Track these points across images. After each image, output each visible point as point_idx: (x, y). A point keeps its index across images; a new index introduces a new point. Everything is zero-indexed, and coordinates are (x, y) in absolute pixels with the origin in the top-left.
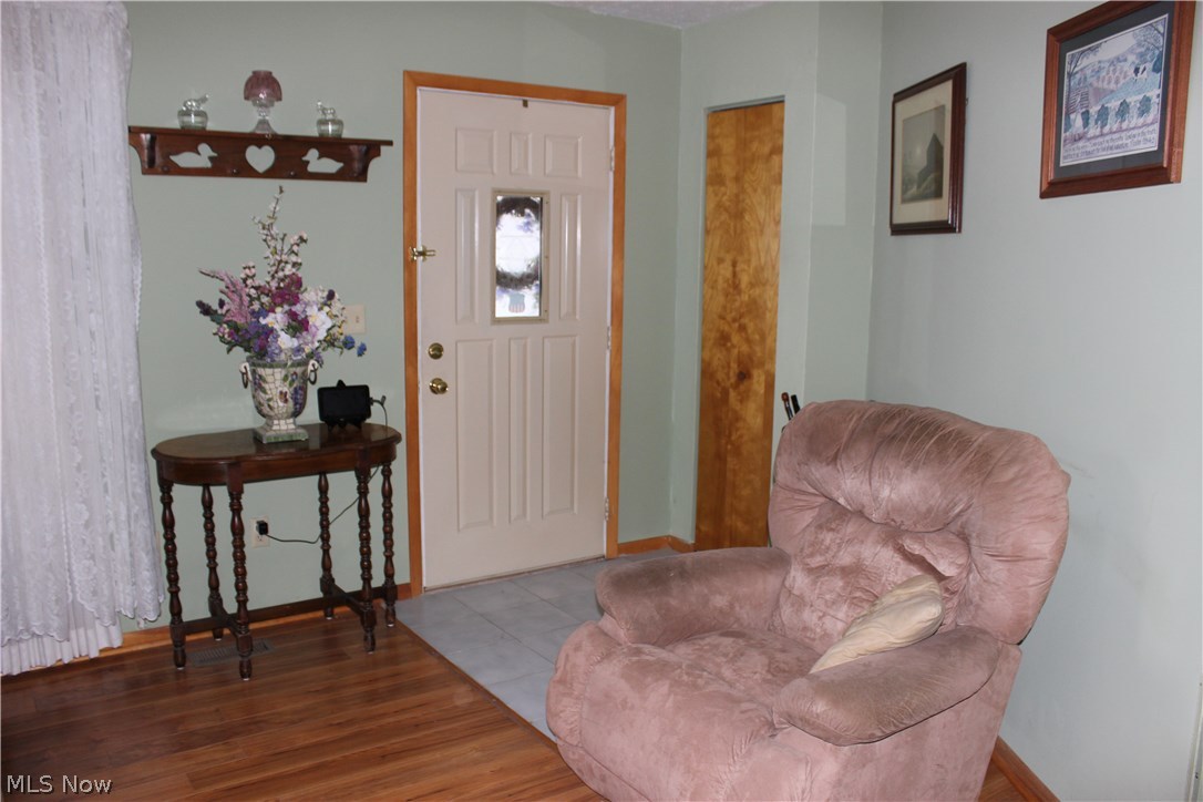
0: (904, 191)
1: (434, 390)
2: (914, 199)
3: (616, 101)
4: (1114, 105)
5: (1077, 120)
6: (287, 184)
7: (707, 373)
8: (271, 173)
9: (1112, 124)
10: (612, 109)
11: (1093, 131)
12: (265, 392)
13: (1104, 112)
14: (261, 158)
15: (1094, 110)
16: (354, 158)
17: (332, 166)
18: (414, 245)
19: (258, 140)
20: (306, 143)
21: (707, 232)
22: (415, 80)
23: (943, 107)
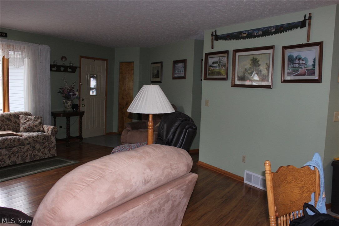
0: (153, 76)
1: (83, 106)
2: (154, 78)
3: (106, 60)
4: (180, 71)
5: (176, 71)
6: (65, 73)
7: (119, 104)
8: (63, 71)
9: (180, 72)
10: (106, 62)
11: (178, 73)
12: (68, 104)
13: (179, 71)
14: (62, 69)
15: (178, 71)
16: (74, 69)
17: (70, 70)
18: (80, 83)
19: (62, 66)
20: (68, 67)
21: (119, 81)
22: (82, 57)
23: (159, 67)
